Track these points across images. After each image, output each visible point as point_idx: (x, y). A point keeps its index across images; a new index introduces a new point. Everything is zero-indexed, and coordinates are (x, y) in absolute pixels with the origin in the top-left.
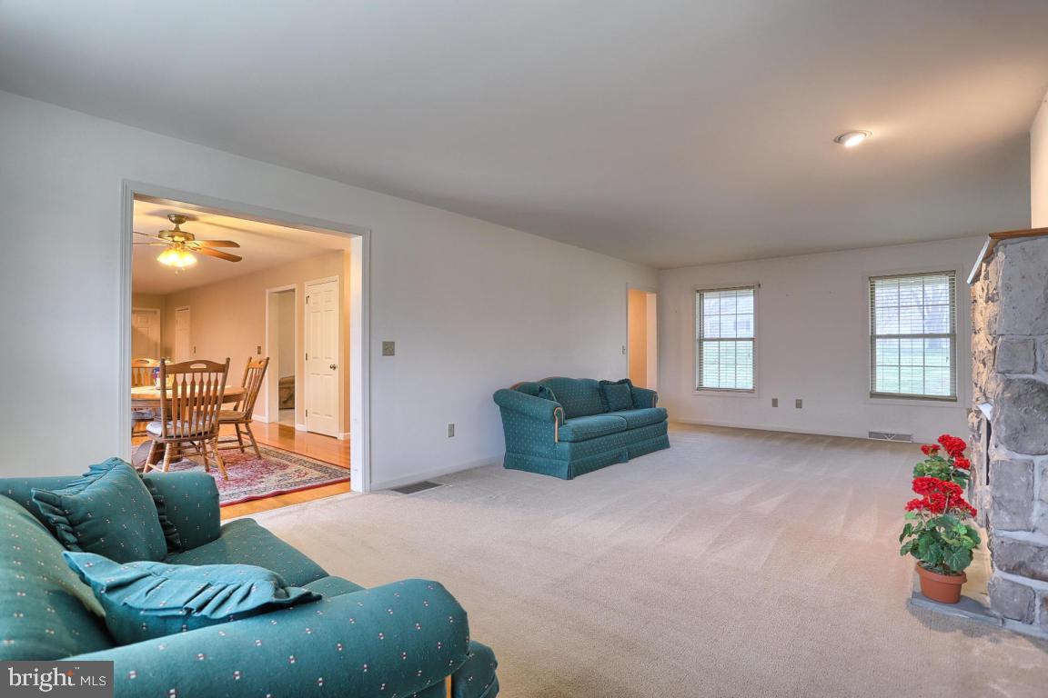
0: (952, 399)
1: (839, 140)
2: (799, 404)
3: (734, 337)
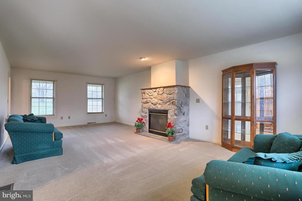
0: (102, 113)
1: (141, 58)
2: (69, 118)
3: (38, 97)
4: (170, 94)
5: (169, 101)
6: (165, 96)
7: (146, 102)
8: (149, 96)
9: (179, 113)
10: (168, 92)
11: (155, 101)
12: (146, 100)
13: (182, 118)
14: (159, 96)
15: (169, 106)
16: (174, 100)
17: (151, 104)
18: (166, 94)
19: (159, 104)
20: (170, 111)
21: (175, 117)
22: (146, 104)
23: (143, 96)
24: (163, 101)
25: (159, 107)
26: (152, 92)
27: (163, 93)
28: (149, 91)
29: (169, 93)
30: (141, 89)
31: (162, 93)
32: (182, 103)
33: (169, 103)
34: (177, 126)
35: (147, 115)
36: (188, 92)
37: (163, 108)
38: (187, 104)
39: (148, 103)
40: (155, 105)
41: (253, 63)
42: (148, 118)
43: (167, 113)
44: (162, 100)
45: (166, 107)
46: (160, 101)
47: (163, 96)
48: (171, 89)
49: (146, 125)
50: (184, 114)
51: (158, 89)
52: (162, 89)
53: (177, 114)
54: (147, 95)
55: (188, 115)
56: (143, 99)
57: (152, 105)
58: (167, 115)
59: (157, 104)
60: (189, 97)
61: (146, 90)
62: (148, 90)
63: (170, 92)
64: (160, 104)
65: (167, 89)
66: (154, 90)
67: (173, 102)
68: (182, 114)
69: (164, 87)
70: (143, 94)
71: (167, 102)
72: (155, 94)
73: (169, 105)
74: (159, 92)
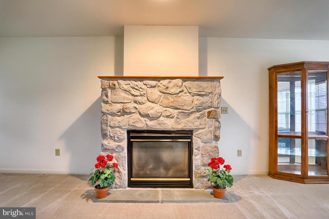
4: (201, 95)
5: (198, 111)
6: (185, 98)
7: (119, 112)
8: (131, 97)
10: (194, 91)
11: (155, 109)
14: (168, 99)
15: (199, 121)
16: (212, 109)
17: (138, 115)
18: (188, 94)
19: (167, 117)
20: (200, 130)
22: (119, 116)
23: (109, 94)
24: (180, 111)
25: (168, 124)
26: (144, 87)
27: (180, 92)
28: (132, 83)
29: (199, 93)
30: (99, 77)
31: (177, 92)
33: (198, 114)
35: (124, 144)
37: (180, 127)
39: (131, 113)
40: (152, 119)
41: (304, 62)
42: (125, 153)
43: (191, 138)
44: (179, 107)
45: (191, 125)
46: (170, 110)
47: (180, 100)
48: (204, 84)
49: (121, 169)
51: (165, 82)
52: (178, 81)
54: (123, 94)
56: (105, 102)
57: (142, 119)
58: (190, 140)
59: (159, 117)
61: (120, 81)
62: (128, 82)
63: (201, 89)
64: (173, 117)
65: (192, 83)
66: (153, 83)
67: (209, 112)
69: (185, 79)
70: (109, 91)
71: (192, 113)
72: (155, 93)
73: (198, 118)
74: (167, 88)
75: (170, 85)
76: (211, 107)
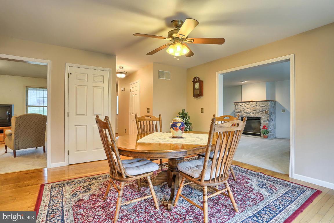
1: (242, 82)
4: (263, 106)
5: (262, 111)
6: (258, 107)
8: (242, 107)
9: (270, 120)
10: (261, 105)
11: (248, 111)
12: (239, 110)
13: (272, 123)
14: (252, 108)
19: (252, 113)
20: (263, 118)
21: (267, 122)
22: (239, 113)
23: (236, 107)
24: (256, 111)
25: (253, 115)
26: (246, 104)
27: (256, 105)
28: (242, 103)
30: (234, 102)
32: (272, 113)
33: (262, 112)
34: (269, 128)
36: (275, 104)
37: (256, 116)
38: (274, 113)
39: (242, 112)
40: (248, 114)
43: (260, 120)
45: (259, 116)
46: (253, 111)
47: (256, 107)
48: (264, 103)
50: (272, 121)
51: (251, 103)
52: (255, 103)
53: (269, 120)
54: (240, 107)
55: (275, 121)
56: (236, 109)
57: (245, 114)
59: (250, 113)
60: (275, 108)
61: (239, 103)
65: (260, 102)
66: (248, 103)
67: (265, 112)
68: (272, 120)
69: (257, 102)
70: (236, 106)
71: (260, 112)
72: (249, 106)
73: (262, 113)
75: (253, 104)
76: (266, 110)
